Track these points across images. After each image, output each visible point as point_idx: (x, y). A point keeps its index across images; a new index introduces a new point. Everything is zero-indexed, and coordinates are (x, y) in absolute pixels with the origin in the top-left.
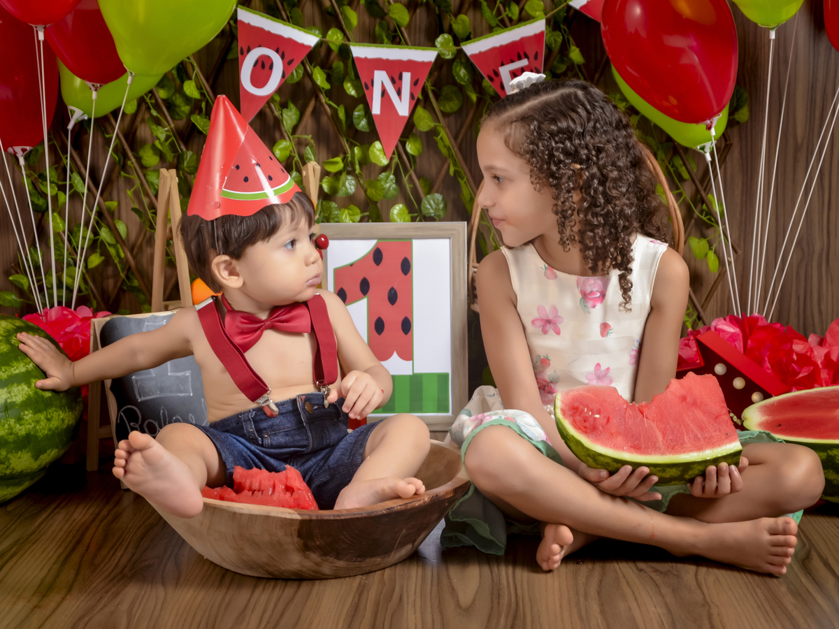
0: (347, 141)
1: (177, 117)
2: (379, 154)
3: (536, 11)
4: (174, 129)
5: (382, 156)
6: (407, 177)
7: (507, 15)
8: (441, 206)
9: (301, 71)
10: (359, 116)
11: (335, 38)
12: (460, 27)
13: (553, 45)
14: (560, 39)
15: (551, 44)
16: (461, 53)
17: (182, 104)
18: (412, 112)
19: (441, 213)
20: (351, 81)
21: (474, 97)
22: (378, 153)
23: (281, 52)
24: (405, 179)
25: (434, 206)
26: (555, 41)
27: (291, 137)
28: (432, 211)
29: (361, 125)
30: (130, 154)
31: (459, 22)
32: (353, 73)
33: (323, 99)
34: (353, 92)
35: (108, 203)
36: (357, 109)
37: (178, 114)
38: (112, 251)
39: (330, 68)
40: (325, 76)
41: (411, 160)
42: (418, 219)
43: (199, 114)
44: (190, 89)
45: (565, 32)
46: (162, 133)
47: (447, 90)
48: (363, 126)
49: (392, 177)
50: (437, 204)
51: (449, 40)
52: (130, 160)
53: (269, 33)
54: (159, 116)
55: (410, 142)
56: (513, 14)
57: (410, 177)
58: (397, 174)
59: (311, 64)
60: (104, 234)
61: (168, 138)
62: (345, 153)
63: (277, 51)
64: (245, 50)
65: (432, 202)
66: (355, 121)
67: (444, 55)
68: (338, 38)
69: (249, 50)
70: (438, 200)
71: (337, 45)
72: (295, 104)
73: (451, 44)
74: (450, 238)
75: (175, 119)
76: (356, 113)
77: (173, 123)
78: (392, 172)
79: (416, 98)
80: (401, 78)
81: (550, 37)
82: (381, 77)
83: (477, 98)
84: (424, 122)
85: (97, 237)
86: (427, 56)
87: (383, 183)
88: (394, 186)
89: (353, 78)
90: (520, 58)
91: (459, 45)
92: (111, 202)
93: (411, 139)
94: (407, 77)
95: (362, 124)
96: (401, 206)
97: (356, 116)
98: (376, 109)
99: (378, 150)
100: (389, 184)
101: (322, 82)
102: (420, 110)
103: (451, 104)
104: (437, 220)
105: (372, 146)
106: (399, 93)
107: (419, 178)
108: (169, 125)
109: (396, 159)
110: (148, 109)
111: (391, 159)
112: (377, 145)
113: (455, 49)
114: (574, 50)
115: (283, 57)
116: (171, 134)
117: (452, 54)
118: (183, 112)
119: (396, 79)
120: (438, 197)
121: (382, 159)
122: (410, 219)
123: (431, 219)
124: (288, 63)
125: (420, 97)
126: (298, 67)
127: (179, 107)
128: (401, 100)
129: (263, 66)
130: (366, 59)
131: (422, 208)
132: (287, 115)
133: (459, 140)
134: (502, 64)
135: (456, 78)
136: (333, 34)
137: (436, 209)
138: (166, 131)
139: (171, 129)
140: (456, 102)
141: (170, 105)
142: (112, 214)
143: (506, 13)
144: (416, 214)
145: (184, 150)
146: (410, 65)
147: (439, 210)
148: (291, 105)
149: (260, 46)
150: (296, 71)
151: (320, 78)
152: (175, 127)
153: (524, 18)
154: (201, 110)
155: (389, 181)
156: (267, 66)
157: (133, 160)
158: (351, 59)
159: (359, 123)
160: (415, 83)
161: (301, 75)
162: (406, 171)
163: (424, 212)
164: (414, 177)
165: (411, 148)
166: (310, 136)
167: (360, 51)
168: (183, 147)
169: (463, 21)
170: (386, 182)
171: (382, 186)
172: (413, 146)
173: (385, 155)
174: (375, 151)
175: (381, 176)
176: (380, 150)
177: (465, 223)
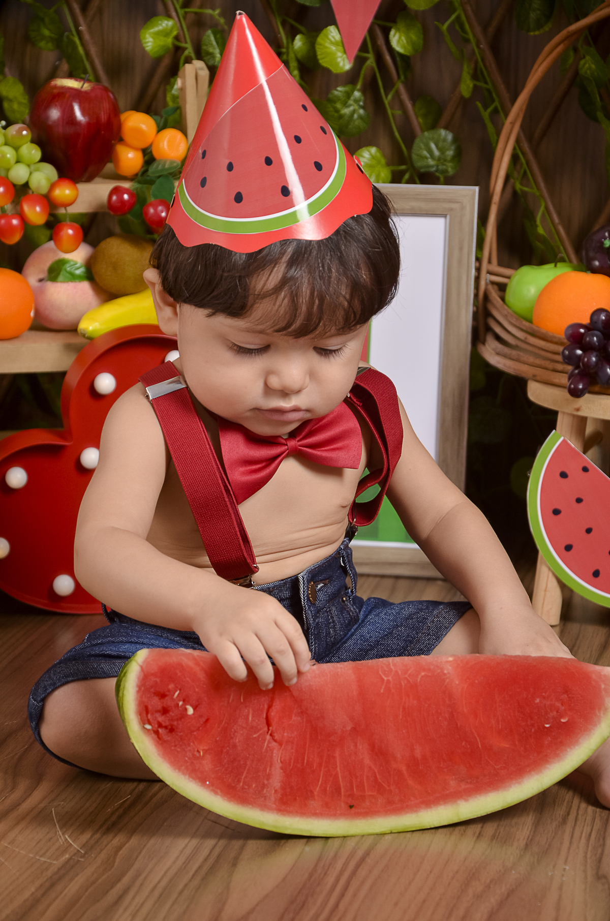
0: (284, 23)
2: (335, 50)
5: (339, 54)
6: (390, 97)
8: (450, 153)
19: (450, 169)
22: (334, 48)
24: (387, 100)
25: (437, 153)
27: (181, 12)
28: (431, 162)
41: (399, 63)
42: (407, 176)
49: (357, 94)
50: (442, 150)
55: (398, 30)
57: (397, 94)
58: (372, 91)
65: (433, 146)
70: (445, 140)
74: (445, 216)
78: (359, 86)
87: (339, 106)
88: (361, 111)
93: (401, 24)
96: (373, 150)
99: (332, 43)
100: (352, 108)
104: (442, 179)
105: (322, 36)
107: (413, 99)
109: (371, 62)
111: (359, 62)
112: (332, 33)
120: (446, 135)
121: (339, 60)
122: (389, 177)
123: (426, 178)
131: (414, 157)
133: (491, 30)
137: (439, 159)
144: (403, 167)
147: (445, 160)
155: (351, 102)
162: (389, 85)
163: (419, 164)
164: (405, 97)
165: (399, 41)
166: (217, 11)
170: (345, 104)
171: (337, 111)
172: (403, 38)
173: (345, 52)
174: (327, 45)
175: (336, 93)
176: (335, 44)
177: (477, 189)
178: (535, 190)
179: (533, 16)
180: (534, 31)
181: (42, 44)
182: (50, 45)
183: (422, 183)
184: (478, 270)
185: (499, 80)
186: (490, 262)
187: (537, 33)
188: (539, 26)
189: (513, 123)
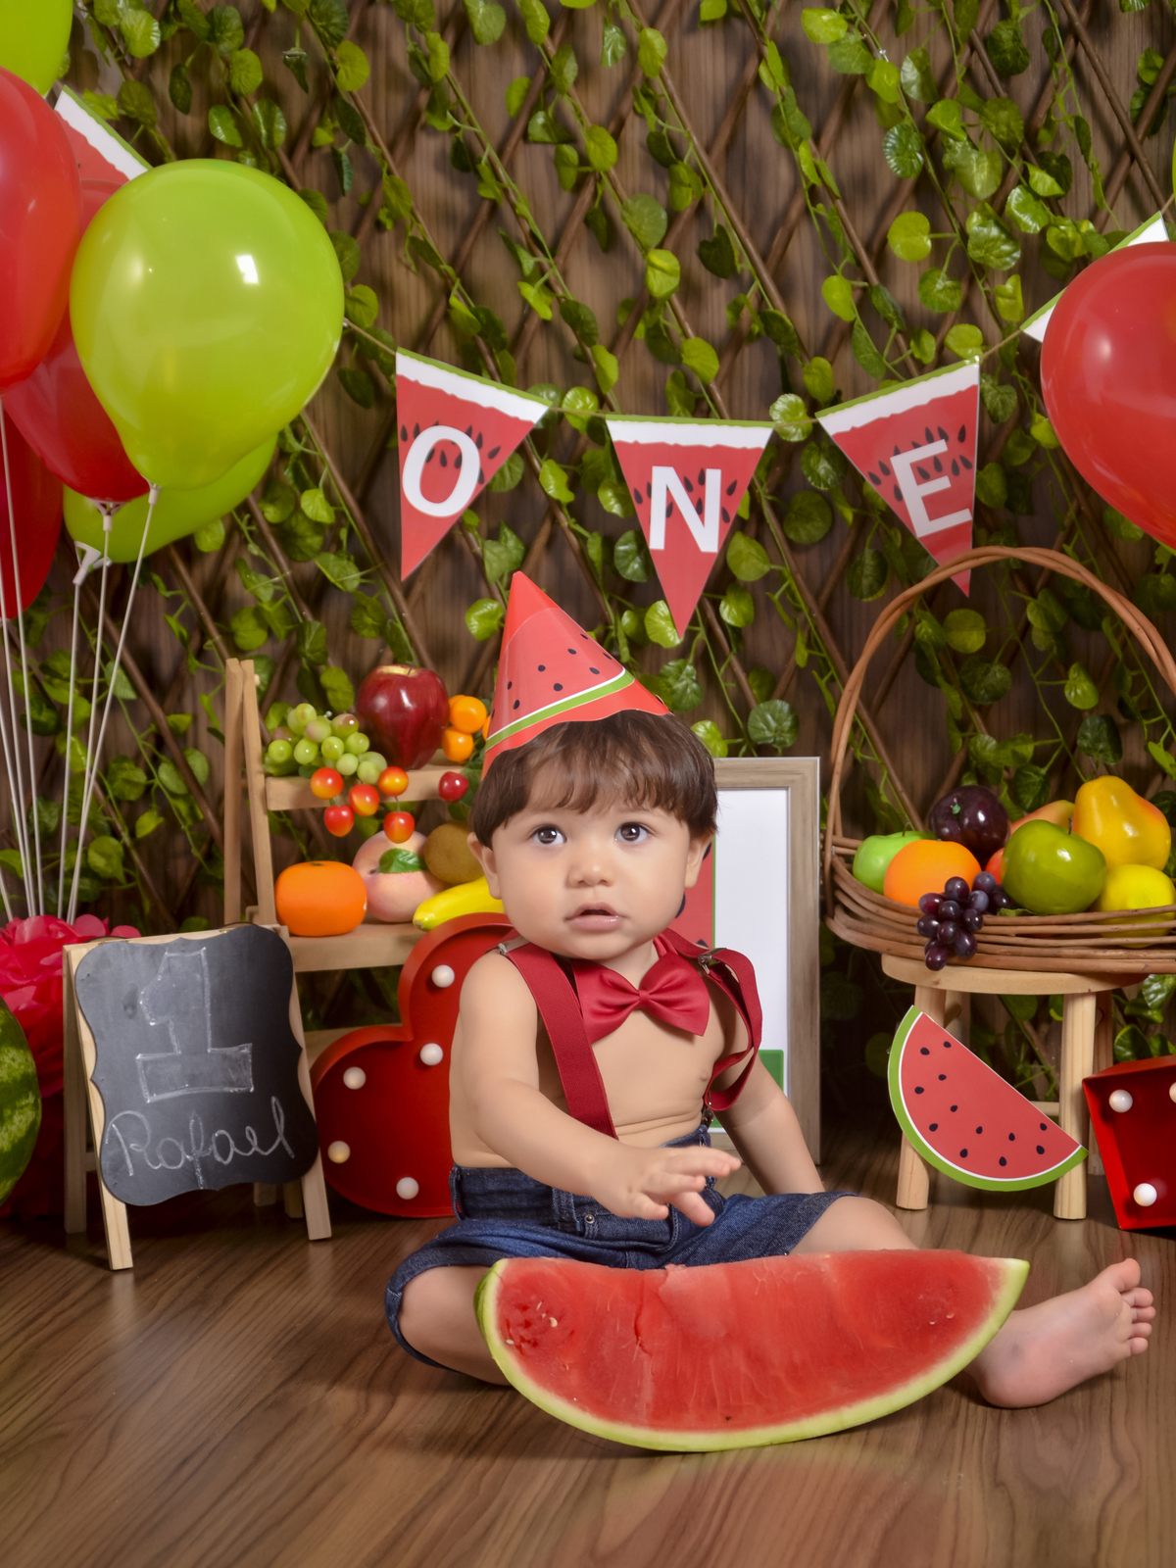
0: (610, 601)
1: (299, 557)
2: (665, 625)
3: (967, 346)
4: (291, 581)
5: (669, 629)
6: (722, 669)
7: (912, 356)
8: (787, 724)
9: (519, 469)
10: (627, 552)
11: (579, 405)
12: (817, 381)
13: (1000, 413)
14: (1013, 401)
15: (995, 411)
16: (817, 431)
17: (308, 533)
18: (725, 545)
19: (788, 740)
20: (613, 487)
21: (849, 515)
22: (663, 623)
23: (475, 434)
24: (720, 673)
25: (773, 724)
26: (1003, 402)
28: (768, 734)
29: (629, 571)
30: (211, 626)
31: (814, 370)
32: (613, 473)
33: (565, 520)
34: (615, 508)
35: (173, 718)
36: (621, 540)
37: (302, 552)
38: (181, 806)
39: (579, 461)
40: (564, 478)
41: (731, 635)
42: (744, 749)
43: (335, 554)
44: (315, 505)
45: (1025, 386)
46: (266, 587)
47: (800, 500)
48: (635, 572)
49: (689, 668)
50: (778, 721)
51: (797, 405)
52: (211, 638)
53: (453, 398)
54: (262, 555)
55: (728, 602)
56: (923, 353)
57: (730, 666)
58: (704, 664)
59: (541, 456)
60: (166, 775)
61: (277, 596)
62: (607, 623)
63: (469, 433)
64: (410, 432)
65: (769, 717)
66: (619, 563)
67: (787, 434)
68: (585, 406)
69: (417, 432)
70: (781, 711)
71: (582, 420)
72: (515, 530)
73: (802, 414)
74: (786, 788)
75: (296, 561)
76: (621, 548)
77: (290, 567)
78: (690, 660)
79: (732, 517)
80: (702, 480)
81: (993, 398)
82: (665, 480)
83: (855, 516)
84: (750, 563)
85: (151, 781)
86: (753, 437)
87: (671, 680)
88: (694, 685)
89: (615, 481)
90: (930, 439)
91: (814, 417)
92: (179, 716)
93: (730, 596)
94: (714, 478)
95: (633, 569)
96: (708, 724)
97: (621, 554)
98: (657, 541)
99: (661, 617)
100: (684, 683)
101: (557, 488)
102: (740, 542)
103: (809, 527)
104: (780, 751)
105: (650, 611)
106: (700, 508)
107: (747, 671)
108: (282, 572)
109: (702, 635)
110: (246, 542)
111: (690, 636)
112: (661, 607)
113: (808, 422)
114: (1041, 421)
115: (479, 444)
116: (286, 589)
117: (803, 433)
118: (310, 547)
119: (694, 482)
120: (782, 706)
121: (669, 634)
122: (726, 751)
123: (764, 750)
124: (489, 455)
125: (745, 514)
126: (511, 459)
127: (303, 537)
128: (702, 520)
129: (445, 460)
130: (636, 444)
131: (750, 729)
132: (493, 553)
133: (823, 598)
134: (897, 452)
135: (809, 479)
136: (575, 397)
137: (776, 731)
138: (275, 584)
139: (286, 579)
140: (819, 524)
141: (285, 535)
142: (180, 737)
143: (910, 352)
144: (740, 740)
145: (310, 618)
146: (719, 456)
147: (783, 731)
148: (507, 533)
149: (437, 424)
150: (510, 468)
151: (553, 482)
152: (293, 576)
153: (944, 360)
154: (339, 543)
155: (683, 676)
156: (451, 461)
157: (217, 638)
158: (607, 445)
159: (627, 567)
160: (729, 490)
161: (519, 477)
162: (721, 657)
163: (755, 736)
164: (738, 669)
165: (730, 612)
167: (623, 430)
168: (306, 612)
169: (821, 370)
170: (677, 679)
171: (670, 686)
172: (733, 610)
173: (675, 626)
174: (657, 620)
175: (667, 668)
176: (665, 618)
177: (818, 759)
178: (876, 758)
179: (865, 582)
180: (867, 597)
181: (365, 632)
182: (373, 633)
183: (760, 755)
184: (823, 842)
185: (833, 648)
186: (834, 833)
187: (870, 599)
188: (872, 592)
189: (852, 691)
